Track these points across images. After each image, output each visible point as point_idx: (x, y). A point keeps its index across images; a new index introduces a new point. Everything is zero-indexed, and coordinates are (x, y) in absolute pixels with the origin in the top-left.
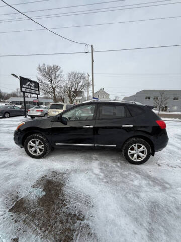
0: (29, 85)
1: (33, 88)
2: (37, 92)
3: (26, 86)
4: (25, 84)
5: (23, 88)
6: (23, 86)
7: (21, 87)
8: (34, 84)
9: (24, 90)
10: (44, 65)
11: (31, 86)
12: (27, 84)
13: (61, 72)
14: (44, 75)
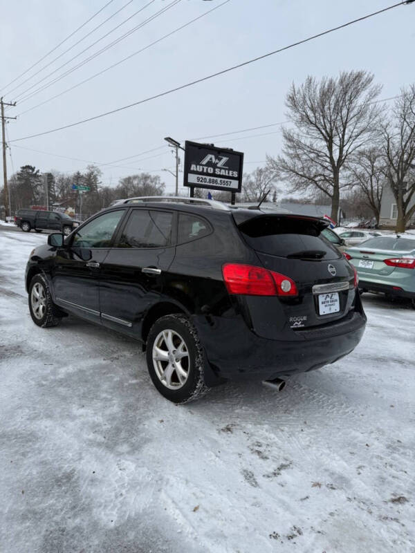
0: (210, 164)
1: (223, 172)
2: (234, 184)
3: (199, 169)
4: (198, 163)
5: (190, 175)
6: (193, 167)
7: (187, 171)
8: (225, 159)
9: (193, 178)
10: (310, 81)
11: (214, 166)
12: (204, 162)
13: (374, 95)
14: (305, 120)
